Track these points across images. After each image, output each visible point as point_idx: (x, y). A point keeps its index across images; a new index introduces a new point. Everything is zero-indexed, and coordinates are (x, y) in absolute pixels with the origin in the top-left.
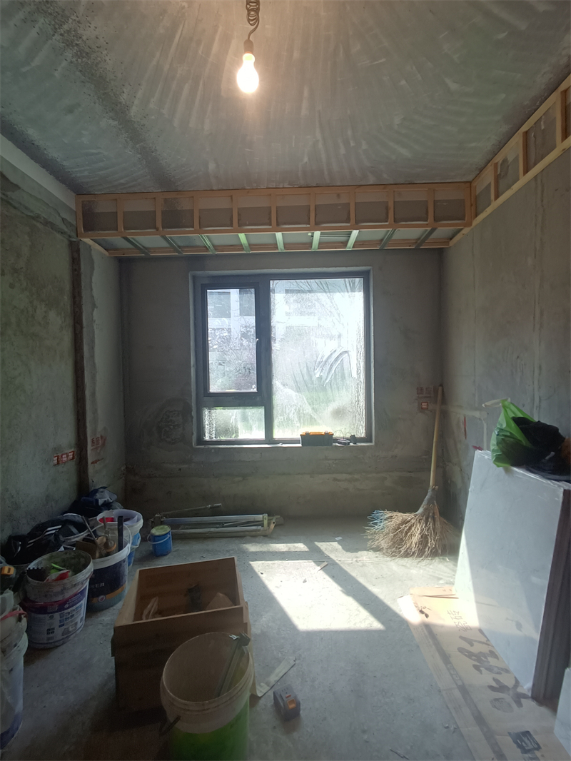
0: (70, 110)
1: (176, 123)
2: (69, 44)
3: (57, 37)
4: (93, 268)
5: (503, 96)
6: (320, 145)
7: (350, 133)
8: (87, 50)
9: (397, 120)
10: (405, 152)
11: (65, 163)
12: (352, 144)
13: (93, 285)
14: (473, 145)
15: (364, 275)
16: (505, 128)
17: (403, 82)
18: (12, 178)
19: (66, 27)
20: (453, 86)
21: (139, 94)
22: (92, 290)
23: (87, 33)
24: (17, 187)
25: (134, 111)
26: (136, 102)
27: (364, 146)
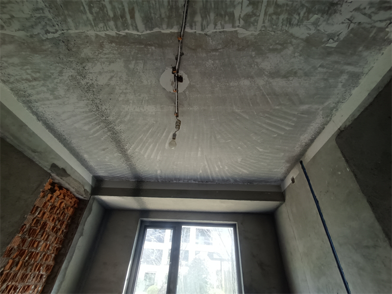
0: (104, 150)
1: (146, 156)
2: (109, 131)
3: (106, 128)
4: (90, 213)
5: (283, 154)
6: (207, 167)
7: (219, 163)
8: (116, 132)
9: (239, 160)
10: (245, 171)
11: (95, 167)
12: (221, 167)
13: (86, 222)
14: (276, 170)
15: (234, 226)
16: (288, 165)
17: (239, 148)
18: (68, 172)
19: (110, 126)
20: (261, 150)
21: (133, 146)
22: (84, 225)
23: (117, 128)
24: (69, 175)
25: (129, 152)
26: (131, 149)
27: (227, 168)
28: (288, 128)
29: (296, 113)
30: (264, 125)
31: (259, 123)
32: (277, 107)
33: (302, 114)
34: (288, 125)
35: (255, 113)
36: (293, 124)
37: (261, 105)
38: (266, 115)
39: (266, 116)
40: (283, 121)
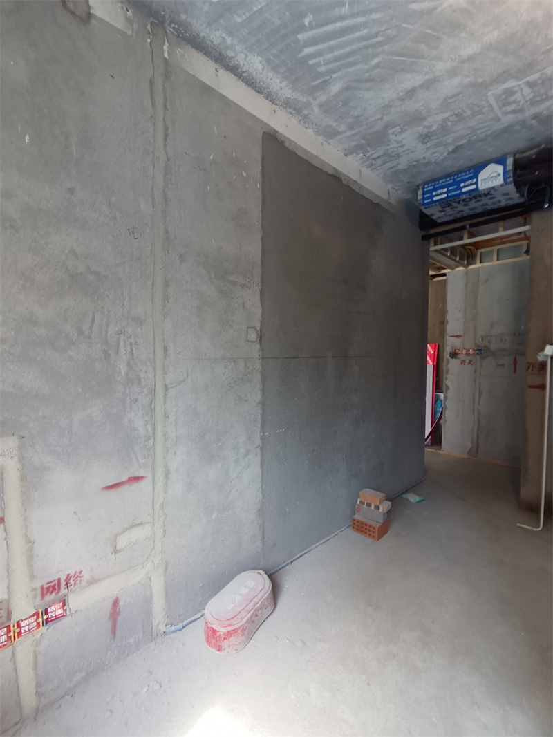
28: (307, 51)
29: (334, 76)
30: (359, 20)
31: (374, 16)
32: (376, 60)
33: (325, 82)
34: (318, 54)
35: (405, 25)
36: (311, 62)
37: (409, 44)
38: (380, 39)
39: (377, 37)
40: (336, 53)
